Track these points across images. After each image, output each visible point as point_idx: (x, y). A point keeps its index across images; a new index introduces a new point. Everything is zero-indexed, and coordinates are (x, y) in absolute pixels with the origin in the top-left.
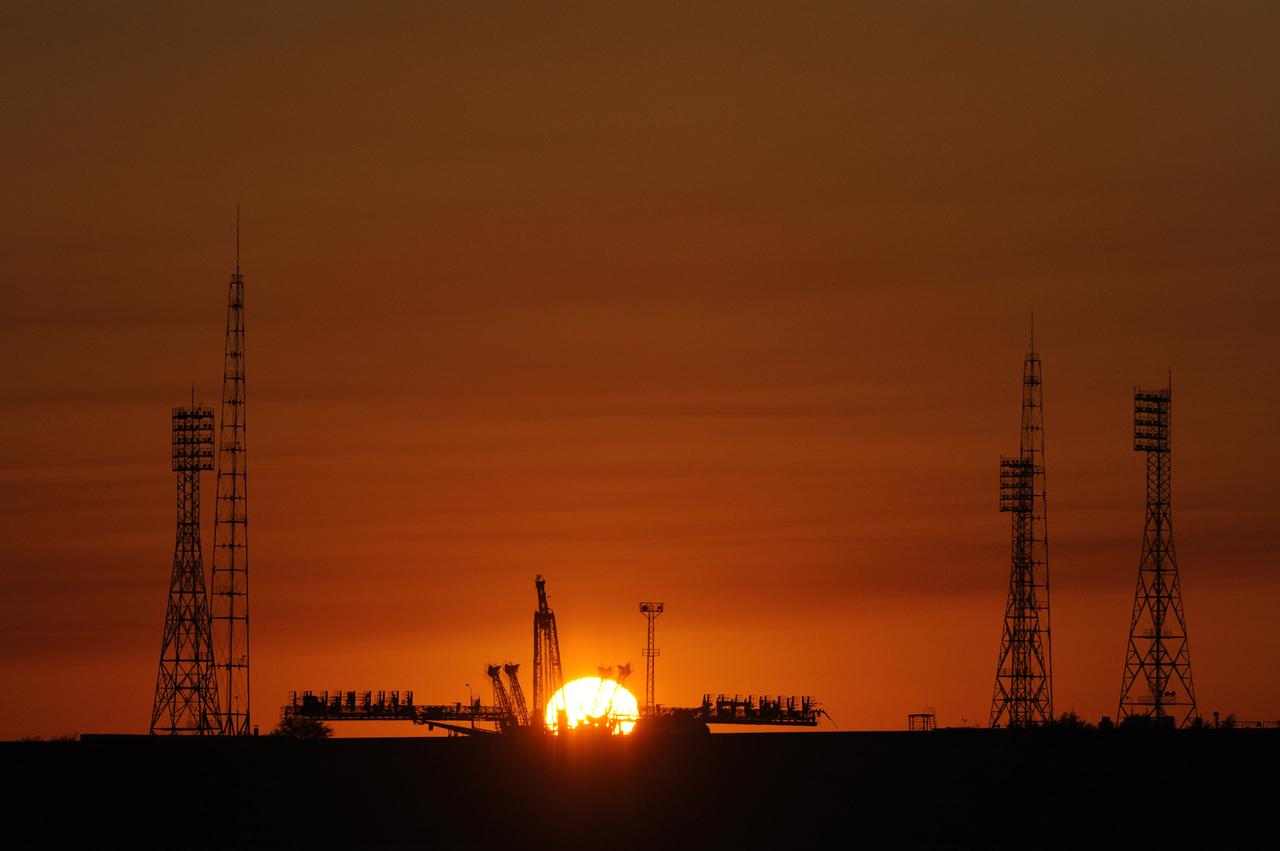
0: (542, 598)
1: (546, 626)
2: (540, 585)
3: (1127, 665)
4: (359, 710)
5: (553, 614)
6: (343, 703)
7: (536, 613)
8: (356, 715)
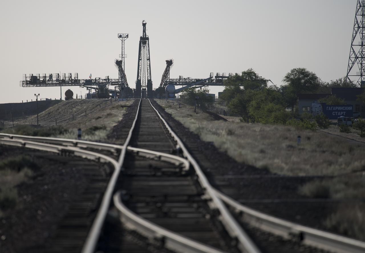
0: (144, 31)
1: (145, 43)
2: (144, 25)
3: (350, 58)
4: (55, 82)
5: (148, 38)
6: (47, 79)
7: (141, 37)
8: (52, 84)
